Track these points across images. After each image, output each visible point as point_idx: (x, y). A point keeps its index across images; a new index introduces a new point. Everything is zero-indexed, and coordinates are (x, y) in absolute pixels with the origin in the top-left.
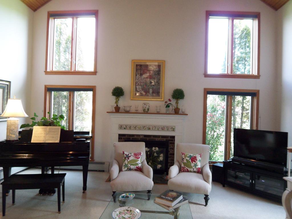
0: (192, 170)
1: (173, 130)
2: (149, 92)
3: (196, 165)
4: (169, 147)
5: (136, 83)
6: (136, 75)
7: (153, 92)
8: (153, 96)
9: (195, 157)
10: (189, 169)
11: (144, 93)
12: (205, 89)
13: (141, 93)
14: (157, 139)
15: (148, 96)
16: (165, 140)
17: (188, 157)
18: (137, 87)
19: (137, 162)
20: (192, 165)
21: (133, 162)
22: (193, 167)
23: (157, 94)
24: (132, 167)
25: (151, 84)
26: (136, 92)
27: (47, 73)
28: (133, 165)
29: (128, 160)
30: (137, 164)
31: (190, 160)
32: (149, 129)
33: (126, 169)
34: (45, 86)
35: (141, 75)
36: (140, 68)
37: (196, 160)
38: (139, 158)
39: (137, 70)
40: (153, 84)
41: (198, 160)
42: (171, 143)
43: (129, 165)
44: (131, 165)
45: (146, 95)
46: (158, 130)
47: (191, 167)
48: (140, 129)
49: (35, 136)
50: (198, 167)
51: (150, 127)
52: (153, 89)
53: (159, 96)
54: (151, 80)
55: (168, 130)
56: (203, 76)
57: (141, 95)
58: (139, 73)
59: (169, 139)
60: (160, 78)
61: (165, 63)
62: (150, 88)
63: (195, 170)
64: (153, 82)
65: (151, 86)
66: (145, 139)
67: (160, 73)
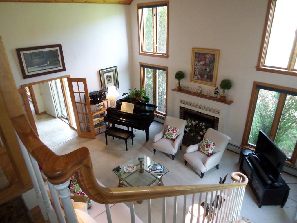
0: (204, 152)
1: (218, 113)
2: (204, 77)
3: (207, 150)
4: (215, 125)
5: (195, 68)
6: (195, 62)
7: (207, 78)
8: (207, 81)
9: (210, 144)
10: (203, 151)
11: (200, 78)
12: (255, 83)
13: (198, 77)
14: (206, 116)
15: (203, 80)
16: (212, 119)
17: (206, 143)
18: (195, 72)
19: (173, 135)
20: (206, 149)
21: (170, 134)
22: (206, 151)
23: (210, 79)
24: (169, 137)
25: (206, 71)
26: (194, 76)
27: (140, 54)
28: (170, 136)
29: (168, 132)
30: (173, 136)
31: (206, 145)
32: (200, 108)
33: (166, 137)
34: (140, 63)
35: (199, 62)
36: (198, 55)
37: (209, 147)
38: (175, 133)
39: (196, 57)
40: (208, 71)
41: (211, 147)
42: (216, 122)
43: (168, 136)
44: (169, 136)
45: (201, 79)
46: (207, 110)
47: (204, 150)
48: (193, 106)
49: (123, 108)
50: (208, 152)
51: (201, 107)
52: (207, 75)
53: (212, 82)
54: (206, 67)
55: (214, 112)
56: (255, 69)
57: (198, 79)
58: (197, 60)
59: (216, 119)
60: (214, 66)
61: (219, 53)
62: (205, 74)
63: (206, 153)
64: (208, 69)
65: (206, 72)
66: (198, 114)
67: (214, 62)
